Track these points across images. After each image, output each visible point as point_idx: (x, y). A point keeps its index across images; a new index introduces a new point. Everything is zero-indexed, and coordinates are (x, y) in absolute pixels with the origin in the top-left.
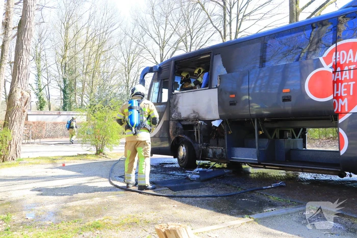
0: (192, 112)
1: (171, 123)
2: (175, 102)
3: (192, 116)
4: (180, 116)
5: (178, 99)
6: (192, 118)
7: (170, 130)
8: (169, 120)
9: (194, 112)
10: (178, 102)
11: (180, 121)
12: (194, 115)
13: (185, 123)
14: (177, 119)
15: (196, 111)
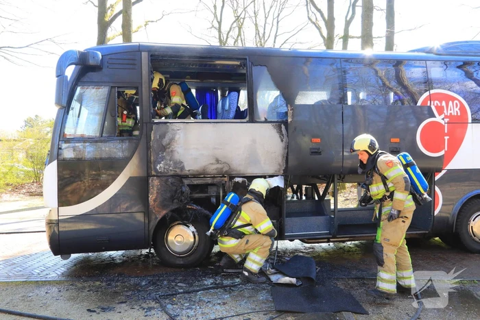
0: (214, 161)
1: (155, 183)
2: (165, 141)
3: (213, 168)
4: (182, 169)
5: (174, 135)
6: (215, 172)
7: (152, 197)
8: (149, 175)
9: (218, 161)
10: (172, 140)
11: (180, 177)
12: (219, 166)
13: (196, 182)
14: (172, 173)
15: (223, 160)
